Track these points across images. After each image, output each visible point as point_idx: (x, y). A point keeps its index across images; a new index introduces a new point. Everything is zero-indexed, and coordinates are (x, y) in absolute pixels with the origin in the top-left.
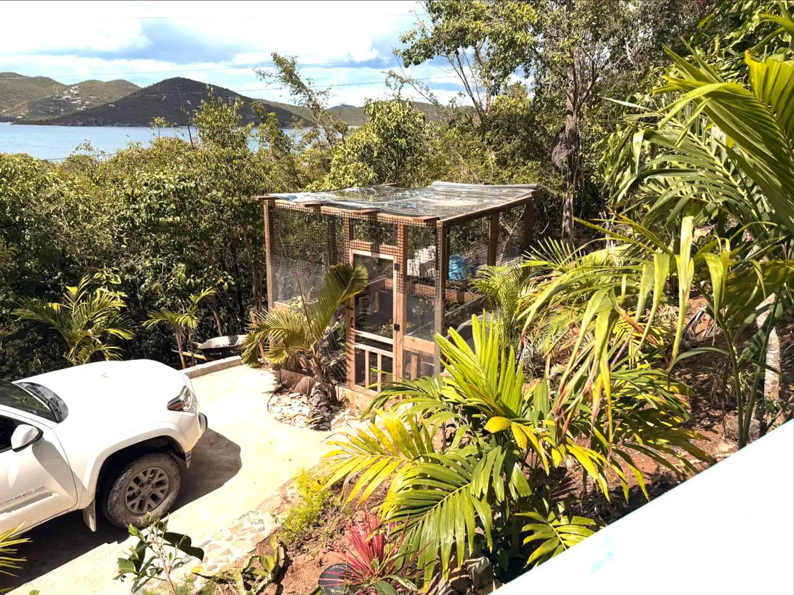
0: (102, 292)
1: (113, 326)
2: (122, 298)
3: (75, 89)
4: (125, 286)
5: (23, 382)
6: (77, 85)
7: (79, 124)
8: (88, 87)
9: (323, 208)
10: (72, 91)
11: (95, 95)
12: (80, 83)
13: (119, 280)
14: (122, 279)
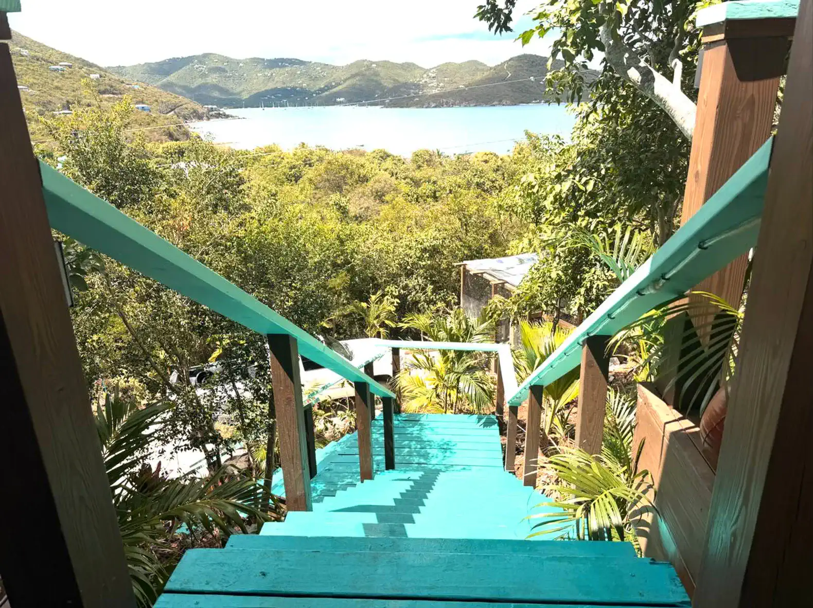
0: (388, 299)
1: (387, 319)
2: (397, 303)
3: (433, 73)
4: (399, 297)
5: (342, 342)
6: (435, 68)
7: (433, 105)
8: (443, 70)
9: (484, 275)
10: (430, 74)
11: (449, 77)
12: (438, 66)
13: (397, 292)
14: (399, 291)
